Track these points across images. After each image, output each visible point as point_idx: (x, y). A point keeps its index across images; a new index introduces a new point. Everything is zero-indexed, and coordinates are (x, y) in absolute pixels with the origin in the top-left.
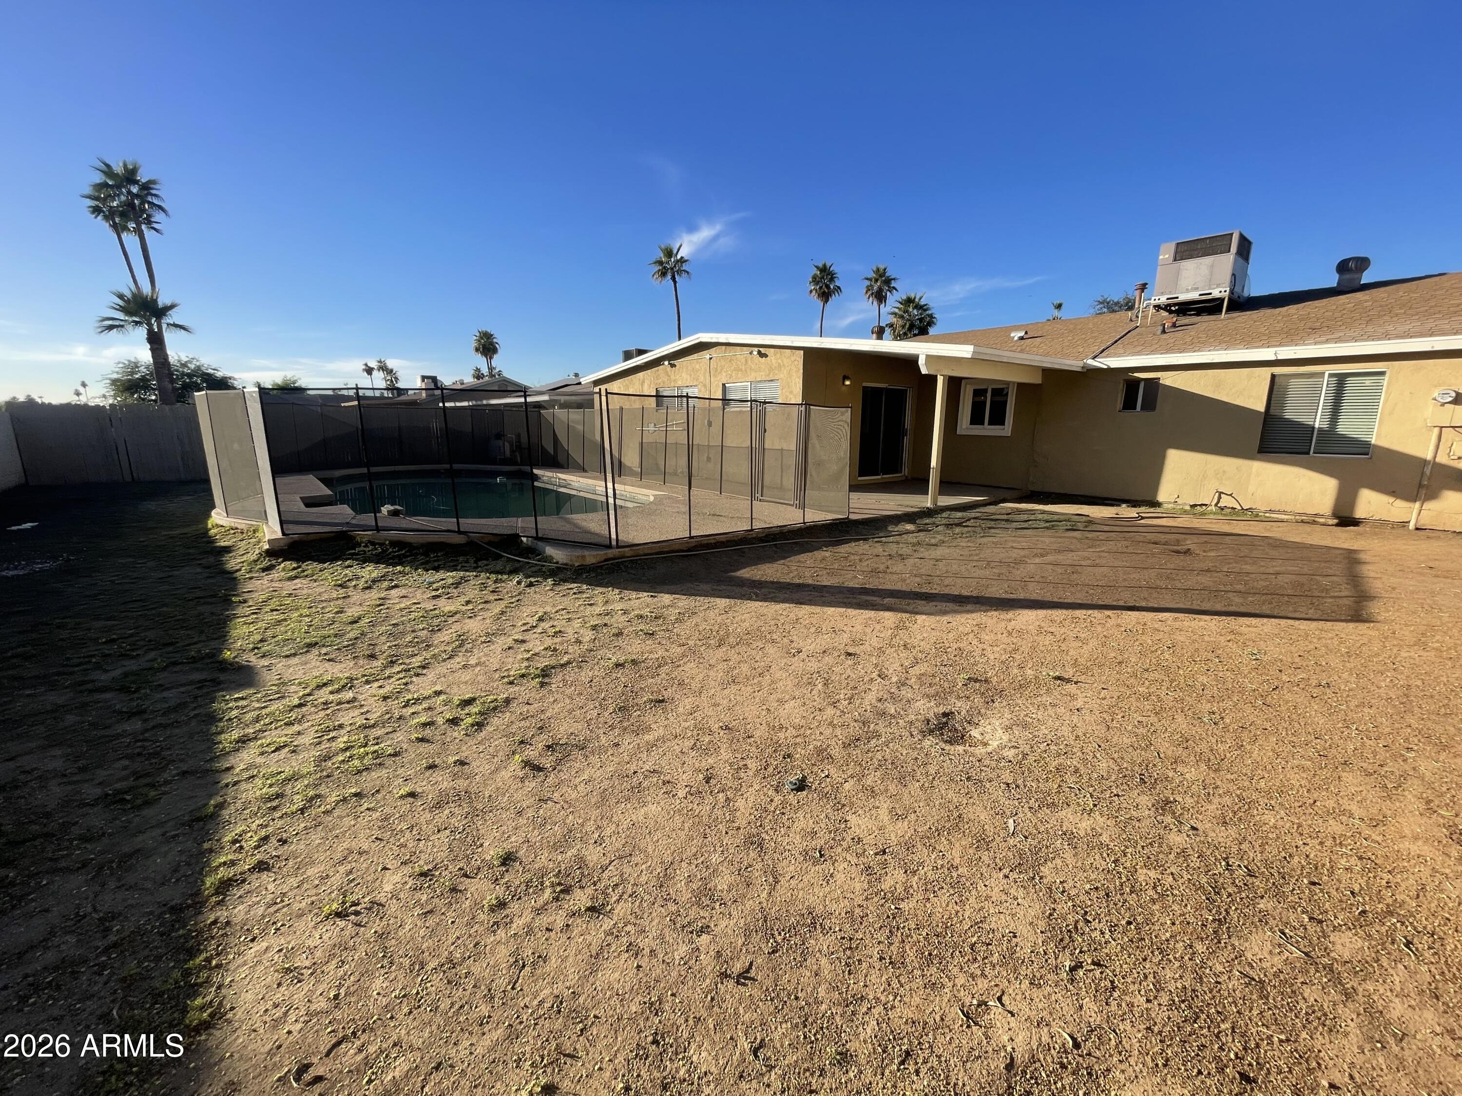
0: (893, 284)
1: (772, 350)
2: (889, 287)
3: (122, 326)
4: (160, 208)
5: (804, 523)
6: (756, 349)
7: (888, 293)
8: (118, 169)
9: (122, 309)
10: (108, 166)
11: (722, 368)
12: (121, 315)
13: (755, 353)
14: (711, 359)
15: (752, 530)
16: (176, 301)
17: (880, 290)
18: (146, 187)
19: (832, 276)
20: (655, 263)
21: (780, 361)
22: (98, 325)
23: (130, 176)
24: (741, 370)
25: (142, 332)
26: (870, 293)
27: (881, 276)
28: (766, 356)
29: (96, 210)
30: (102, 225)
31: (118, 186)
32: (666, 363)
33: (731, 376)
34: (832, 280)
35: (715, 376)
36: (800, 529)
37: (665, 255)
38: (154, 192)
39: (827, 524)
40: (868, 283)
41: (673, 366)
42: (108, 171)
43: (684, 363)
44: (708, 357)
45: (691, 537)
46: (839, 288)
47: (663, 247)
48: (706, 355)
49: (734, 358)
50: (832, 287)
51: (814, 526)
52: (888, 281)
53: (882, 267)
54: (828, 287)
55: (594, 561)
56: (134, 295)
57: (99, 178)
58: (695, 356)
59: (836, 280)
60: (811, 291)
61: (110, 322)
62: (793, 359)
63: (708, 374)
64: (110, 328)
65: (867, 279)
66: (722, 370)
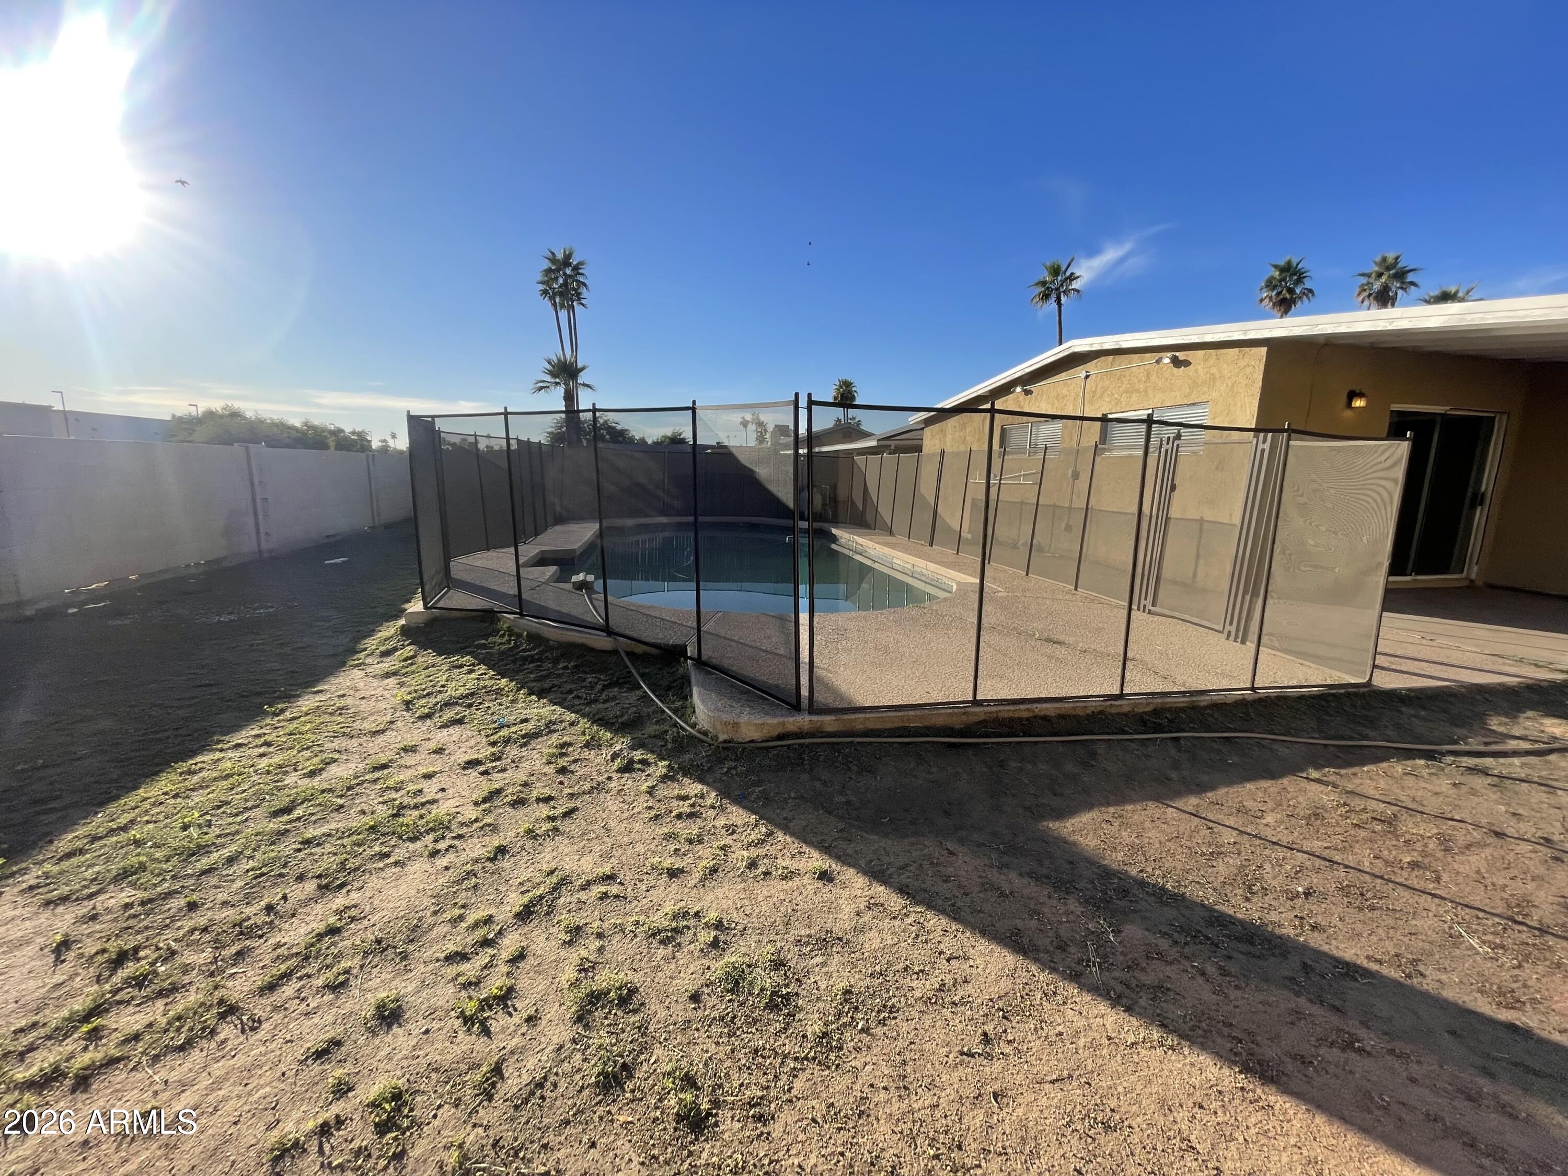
0: (1410, 277)
1: (1200, 353)
2: (1403, 283)
3: (548, 387)
4: (584, 284)
5: (1253, 689)
6: (1169, 354)
7: (1400, 292)
8: (560, 256)
9: (551, 373)
10: (553, 254)
11: (1104, 390)
12: (548, 378)
13: (1167, 361)
14: (1087, 377)
15: (1121, 696)
16: (587, 364)
17: (1385, 289)
18: (576, 268)
19: (1300, 277)
20: (1037, 284)
21: (1214, 370)
22: (533, 386)
23: (566, 262)
24: (1138, 391)
25: (561, 391)
26: (1365, 294)
27: (1388, 268)
28: (1186, 363)
29: (545, 292)
30: (547, 303)
31: (558, 270)
32: (1019, 389)
33: (1118, 402)
34: (1300, 280)
35: (1091, 402)
36: (1242, 703)
37: (1050, 274)
38: (581, 271)
39: (1313, 697)
40: (1364, 280)
41: (1028, 393)
42: (553, 260)
43: (1045, 388)
44: (1083, 375)
45: (976, 702)
46: (1311, 291)
47: (1048, 264)
48: (1080, 372)
49: (1127, 373)
50: (1298, 291)
51: (1279, 698)
52: (1401, 275)
53: (1391, 256)
54: (1291, 291)
55: (756, 735)
56: (559, 360)
57: (546, 264)
58: (1063, 376)
59: (1305, 280)
60: (1262, 300)
61: (542, 384)
62: (1242, 363)
63: (1080, 400)
64: (541, 389)
65: (1363, 275)
66: (1103, 393)
